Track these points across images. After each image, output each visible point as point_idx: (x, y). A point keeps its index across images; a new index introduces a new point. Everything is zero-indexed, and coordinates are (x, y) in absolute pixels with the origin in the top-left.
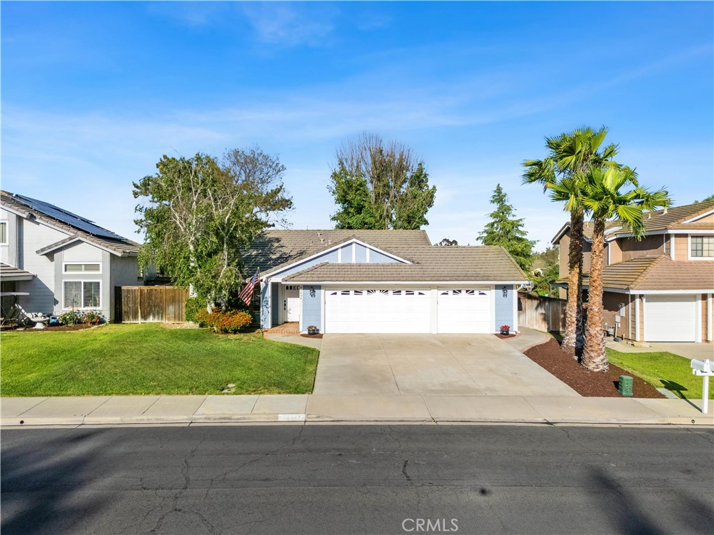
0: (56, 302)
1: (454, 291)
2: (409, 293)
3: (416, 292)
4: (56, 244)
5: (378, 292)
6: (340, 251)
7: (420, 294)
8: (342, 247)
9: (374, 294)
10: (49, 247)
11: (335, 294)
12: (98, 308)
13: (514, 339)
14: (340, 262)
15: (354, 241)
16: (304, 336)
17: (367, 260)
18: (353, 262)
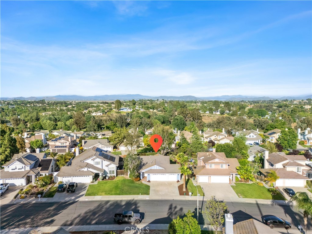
0: (108, 174)
1: (171, 174)
3: (165, 174)
10: (107, 165)
12: (114, 175)
13: (179, 183)
14: (153, 169)
15: (155, 165)
16: (148, 181)
17: (158, 169)
18: (155, 169)
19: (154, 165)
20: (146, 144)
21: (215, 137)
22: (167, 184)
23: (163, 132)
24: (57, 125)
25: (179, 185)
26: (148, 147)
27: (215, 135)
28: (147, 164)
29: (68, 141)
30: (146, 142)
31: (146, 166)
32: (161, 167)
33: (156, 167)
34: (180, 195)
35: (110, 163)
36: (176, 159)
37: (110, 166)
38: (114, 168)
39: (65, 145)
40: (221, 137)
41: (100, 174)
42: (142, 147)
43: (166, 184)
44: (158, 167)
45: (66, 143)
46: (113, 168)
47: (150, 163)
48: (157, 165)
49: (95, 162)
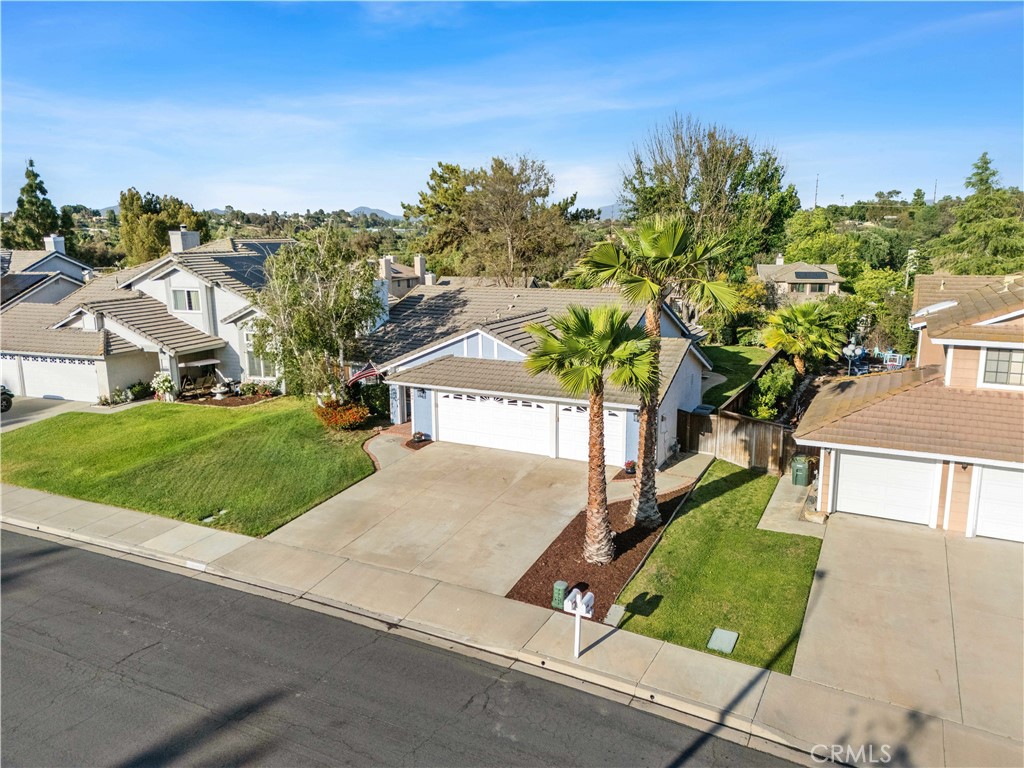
0: (242, 370)
1: (578, 408)
2: (527, 404)
3: (534, 404)
4: (240, 312)
5: (492, 399)
6: (465, 341)
7: (538, 406)
8: (468, 337)
9: (487, 402)
10: (235, 314)
11: (447, 396)
12: (274, 379)
14: (465, 355)
15: (478, 332)
16: (410, 442)
17: (494, 355)
18: (480, 356)
22: (520, 475)
33: (488, 346)
41: (165, 361)
43: (508, 479)
44: (495, 341)
49: (174, 292)
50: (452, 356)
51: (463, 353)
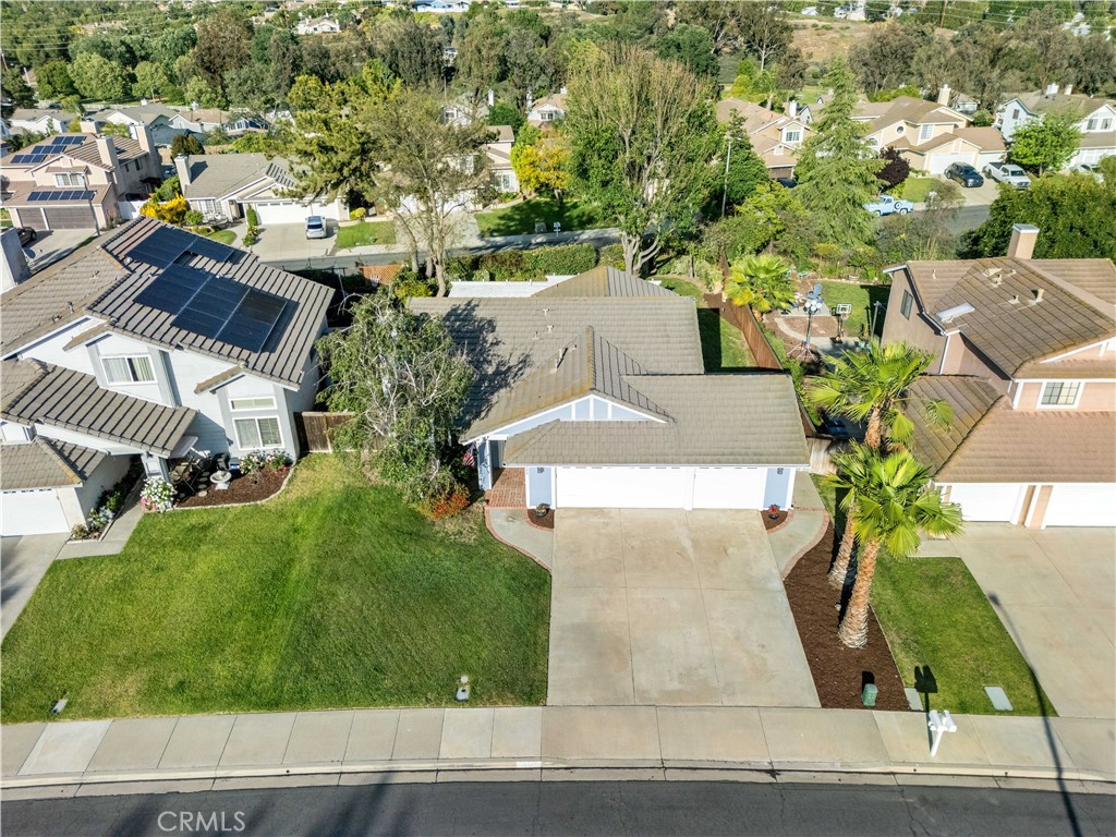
0: (229, 441)
4: (224, 379)
6: (573, 406)
8: (577, 403)
12: (282, 447)
13: (781, 531)
14: (573, 418)
15: (592, 397)
16: (532, 513)
17: (610, 418)
18: (591, 418)
19: (583, 393)
20: (528, 181)
21: (901, 129)
22: (687, 544)
23: (643, 100)
24: (133, 79)
25: (788, 563)
26: (541, 194)
27: (901, 123)
28: (527, 371)
29: (98, 161)
30: (528, 170)
31: (517, 384)
32: (639, 406)
33: (599, 408)
34: (824, 706)
35: (226, 366)
36: (716, 291)
37: (234, 391)
38: (270, 402)
39: (79, 184)
40: (935, 131)
41: (152, 465)
42: (507, 196)
43: (682, 553)
44: (610, 404)
45: (88, 171)
46: (258, 403)
47: (549, 363)
48: (604, 393)
49: (105, 360)
50: (559, 420)
51: (570, 416)
